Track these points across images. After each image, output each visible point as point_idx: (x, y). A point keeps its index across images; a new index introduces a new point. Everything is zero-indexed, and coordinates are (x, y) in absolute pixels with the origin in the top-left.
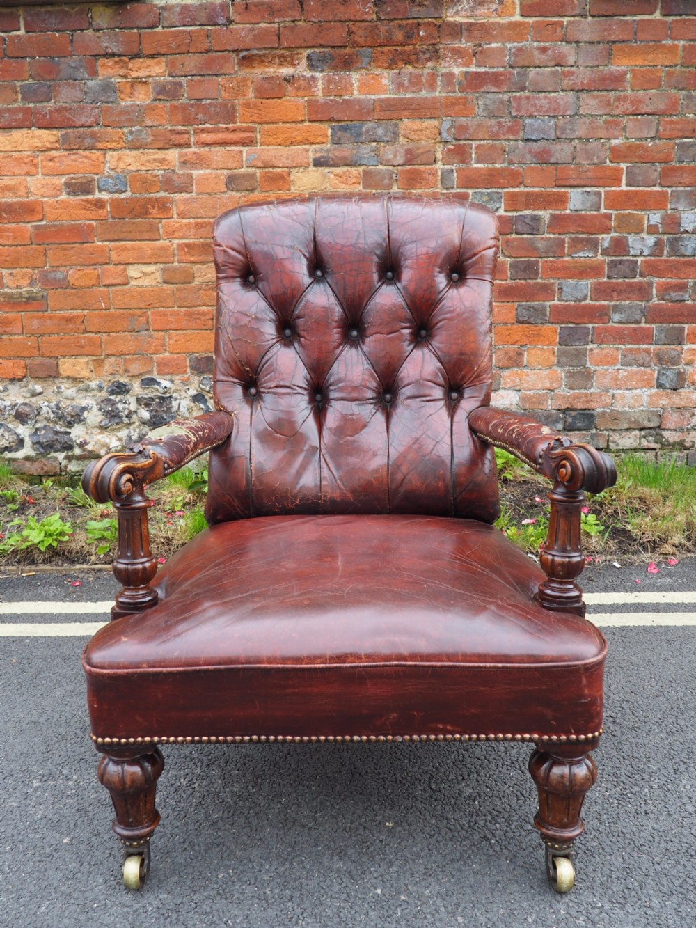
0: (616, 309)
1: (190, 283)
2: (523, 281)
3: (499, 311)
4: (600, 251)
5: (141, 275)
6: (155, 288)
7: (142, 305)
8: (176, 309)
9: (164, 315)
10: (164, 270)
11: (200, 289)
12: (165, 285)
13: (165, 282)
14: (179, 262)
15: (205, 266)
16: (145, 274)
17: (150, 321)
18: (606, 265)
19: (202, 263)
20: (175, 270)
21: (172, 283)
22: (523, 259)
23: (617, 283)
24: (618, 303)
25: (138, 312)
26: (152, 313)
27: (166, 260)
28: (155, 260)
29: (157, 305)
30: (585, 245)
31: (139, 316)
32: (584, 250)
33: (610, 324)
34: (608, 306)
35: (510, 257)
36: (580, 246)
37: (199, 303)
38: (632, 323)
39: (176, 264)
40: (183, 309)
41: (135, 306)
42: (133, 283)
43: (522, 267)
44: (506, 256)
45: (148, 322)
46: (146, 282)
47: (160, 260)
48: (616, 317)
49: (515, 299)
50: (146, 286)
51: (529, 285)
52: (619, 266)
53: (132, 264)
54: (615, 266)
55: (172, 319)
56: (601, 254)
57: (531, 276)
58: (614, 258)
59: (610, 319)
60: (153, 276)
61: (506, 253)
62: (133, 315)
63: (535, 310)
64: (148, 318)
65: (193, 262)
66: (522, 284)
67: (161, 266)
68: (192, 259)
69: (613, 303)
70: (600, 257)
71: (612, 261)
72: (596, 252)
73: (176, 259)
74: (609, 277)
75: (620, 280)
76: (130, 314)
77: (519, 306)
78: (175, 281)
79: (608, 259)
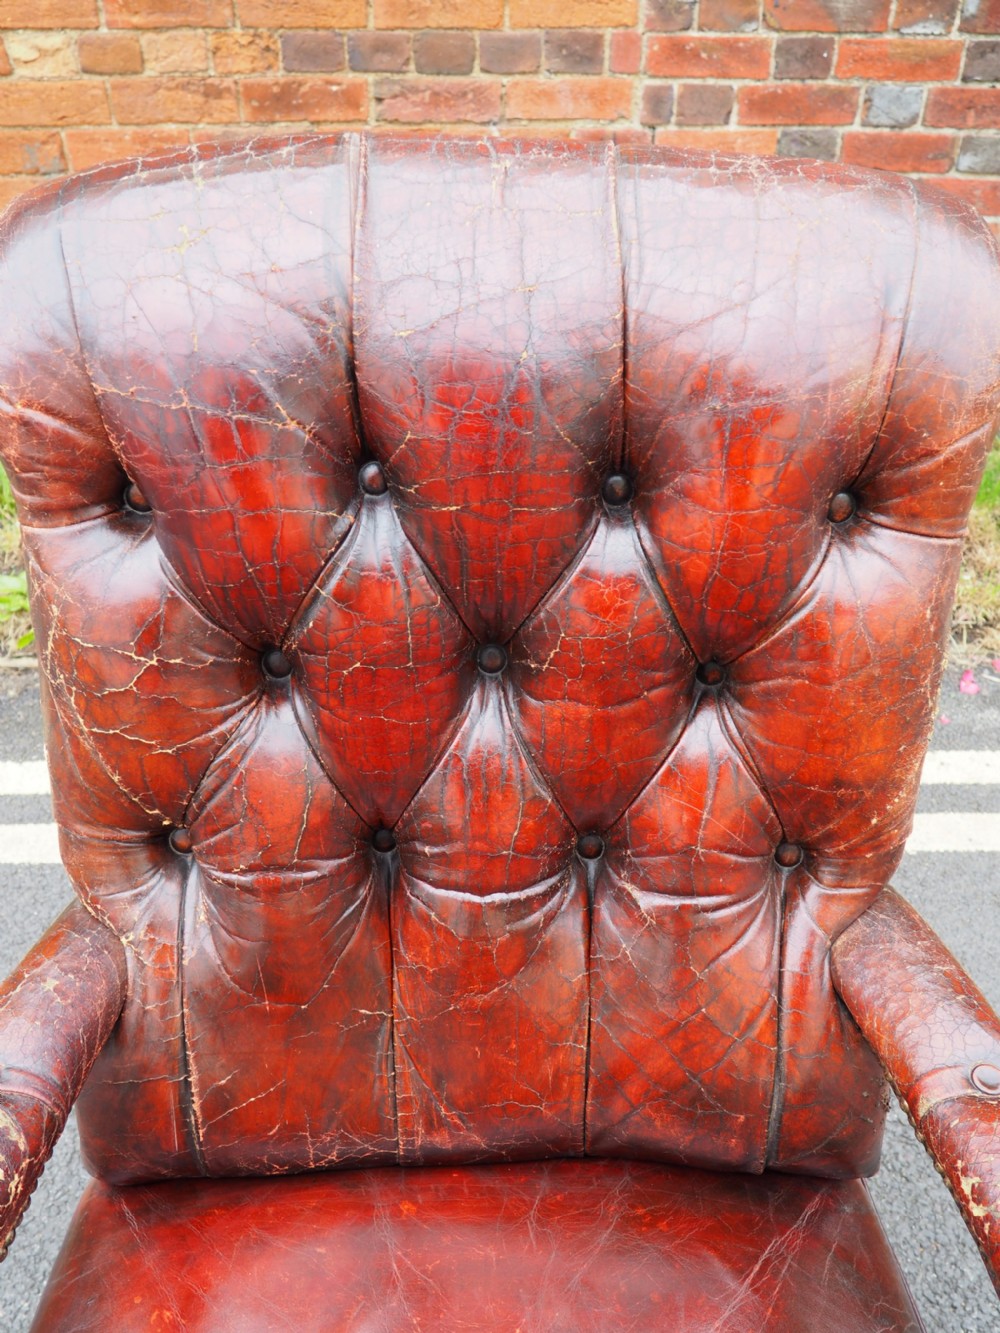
0: (968, 145)
1: (135, 73)
2: (797, 84)
3: (744, 145)
4: (957, 22)
5: (34, 55)
6: (66, 84)
7: (46, 119)
8: (115, 127)
9: (92, 140)
10: (82, 45)
11: (157, 87)
12: (86, 77)
13: (86, 71)
14: (111, 25)
15: (163, 36)
16: (43, 53)
17: (66, 150)
18: (964, 54)
19: (156, 29)
20: (103, 45)
21: (101, 74)
22: (803, 35)
23: (979, 93)
24: (973, 133)
25: (40, 133)
26: (71, 136)
27: (83, 21)
28: (59, 23)
29: (76, 119)
30: (930, 9)
31: (44, 143)
32: (926, 19)
33: (953, 174)
34: (954, 140)
35: (777, 30)
36: (920, 9)
37: (161, 117)
38: (993, 173)
39: (104, 30)
40: (130, 129)
41: (34, 121)
42: (21, 72)
43: (800, 52)
44: (770, 27)
45: (62, 155)
46: (47, 69)
47: (71, 21)
48: (966, 161)
49: (779, 119)
50: (49, 80)
51: (807, 93)
52: (990, 56)
53: (13, 29)
54: (983, 54)
55: (109, 148)
56: (961, 30)
57: (816, 73)
58: (982, 38)
59: (953, 164)
60: (60, 56)
61: (772, 22)
62: (30, 140)
63: (815, 144)
64: (61, 147)
65: (136, 28)
66: (795, 89)
67: (75, 34)
68: (136, 20)
69: (963, 134)
70: (955, 35)
71: (978, 45)
72: (949, 25)
73: (103, 18)
74: (965, 79)
75: (986, 86)
76: (24, 138)
77: (785, 134)
78: (105, 68)
79: (968, 39)
